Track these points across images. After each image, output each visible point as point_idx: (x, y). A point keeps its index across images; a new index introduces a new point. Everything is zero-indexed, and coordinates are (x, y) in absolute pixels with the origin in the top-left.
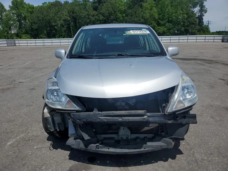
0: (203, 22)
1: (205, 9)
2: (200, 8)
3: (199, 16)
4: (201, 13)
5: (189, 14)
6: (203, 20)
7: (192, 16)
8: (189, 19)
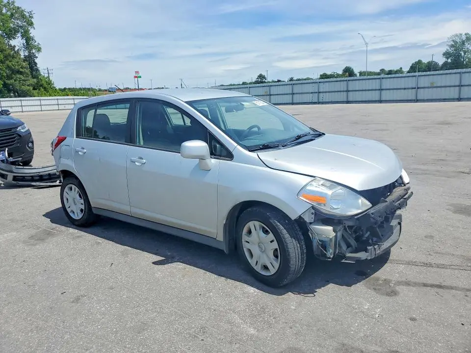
0: (37, 70)
1: (35, 43)
2: (25, 41)
3: (25, 56)
4: (29, 52)
5: (5, 51)
6: (38, 66)
7: (13, 57)
8: (7, 62)
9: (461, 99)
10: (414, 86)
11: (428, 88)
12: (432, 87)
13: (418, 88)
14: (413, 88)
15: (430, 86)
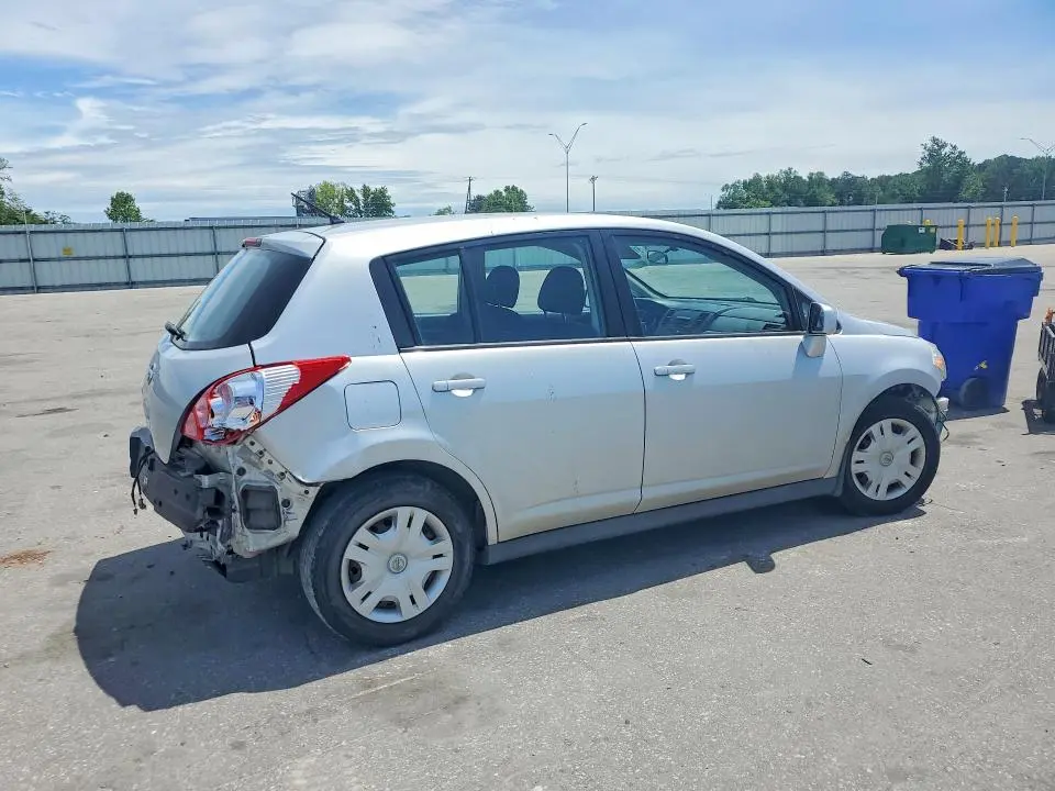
9: (133, 283)
10: (24, 256)
11: (59, 259)
12: (69, 258)
13: (35, 260)
14: (22, 261)
15: (62, 255)
